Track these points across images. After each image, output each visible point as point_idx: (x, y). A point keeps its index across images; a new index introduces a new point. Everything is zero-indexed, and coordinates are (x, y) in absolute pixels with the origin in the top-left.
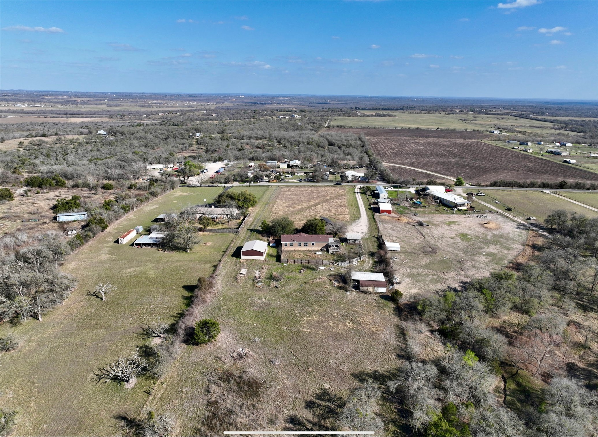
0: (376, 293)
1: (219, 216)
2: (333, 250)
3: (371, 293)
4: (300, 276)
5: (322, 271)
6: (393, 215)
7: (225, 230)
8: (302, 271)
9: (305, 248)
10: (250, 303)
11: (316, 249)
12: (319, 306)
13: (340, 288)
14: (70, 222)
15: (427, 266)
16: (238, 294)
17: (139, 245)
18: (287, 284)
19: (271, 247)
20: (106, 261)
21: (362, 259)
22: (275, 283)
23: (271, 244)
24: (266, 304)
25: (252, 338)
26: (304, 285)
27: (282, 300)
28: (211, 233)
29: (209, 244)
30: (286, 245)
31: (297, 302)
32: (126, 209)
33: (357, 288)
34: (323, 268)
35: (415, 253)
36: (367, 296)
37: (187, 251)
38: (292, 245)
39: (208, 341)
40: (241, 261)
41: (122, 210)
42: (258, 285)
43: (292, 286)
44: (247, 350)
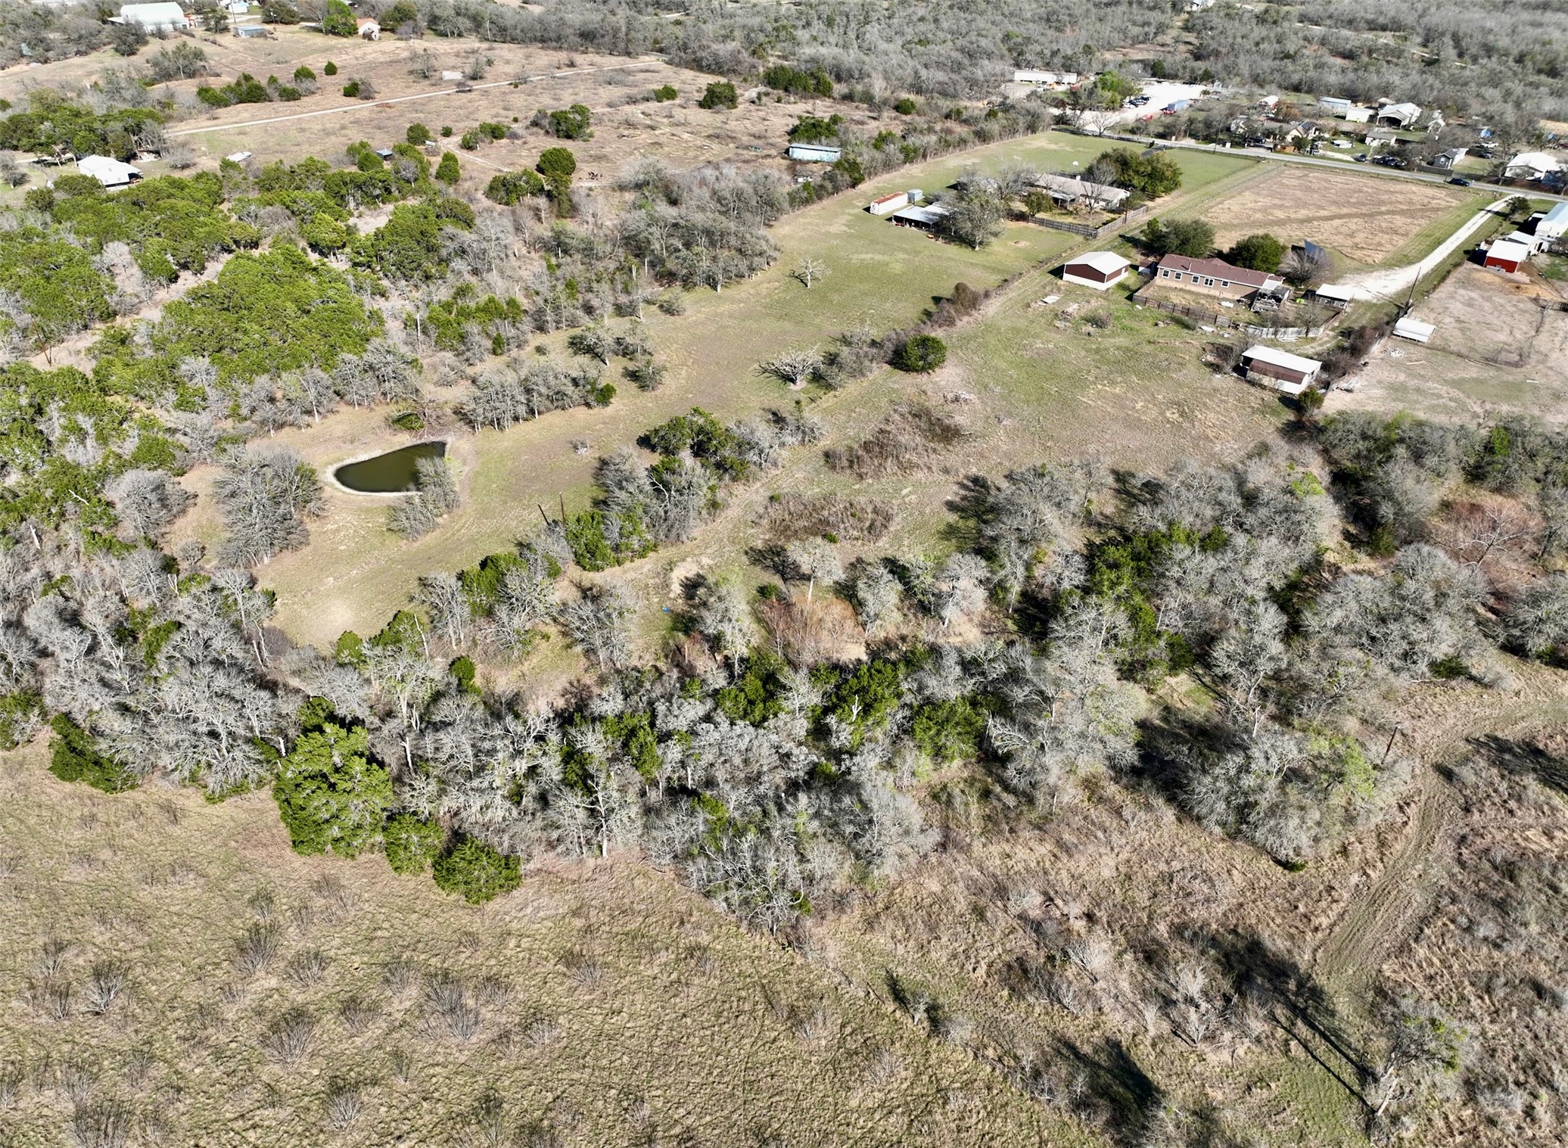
0: (1274, 390)
1: (1082, 199)
2: (1264, 306)
3: (1263, 387)
4: (1150, 330)
5: (1205, 334)
6: (1518, 276)
7: (1070, 228)
8: (1161, 324)
9: (1204, 290)
10: (1025, 345)
11: (1226, 295)
12: (1141, 379)
13: (1210, 365)
14: (808, 162)
15: (1457, 384)
16: (1014, 328)
17: (900, 220)
18: (1113, 335)
19: (1137, 272)
20: (836, 236)
21: (1311, 335)
22: (1091, 329)
23: (1141, 267)
24: (1049, 352)
25: (991, 385)
26: (1144, 345)
27: (1083, 354)
28: (1041, 228)
29: (1022, 244)
30: (1166, 274)
31: (1108, 363)
32: (910, 155)
33: (1241, 371)
34: (1209, 329)
35: (1460, 355)
36: (1252, 390)
37: (973, 248)
38: (1178, 276)
39: (923, 370)
40: (1060, 282)
41: (902, 157)
42: (1058, 323)
43: (1122, 341)
44: (972, 397)
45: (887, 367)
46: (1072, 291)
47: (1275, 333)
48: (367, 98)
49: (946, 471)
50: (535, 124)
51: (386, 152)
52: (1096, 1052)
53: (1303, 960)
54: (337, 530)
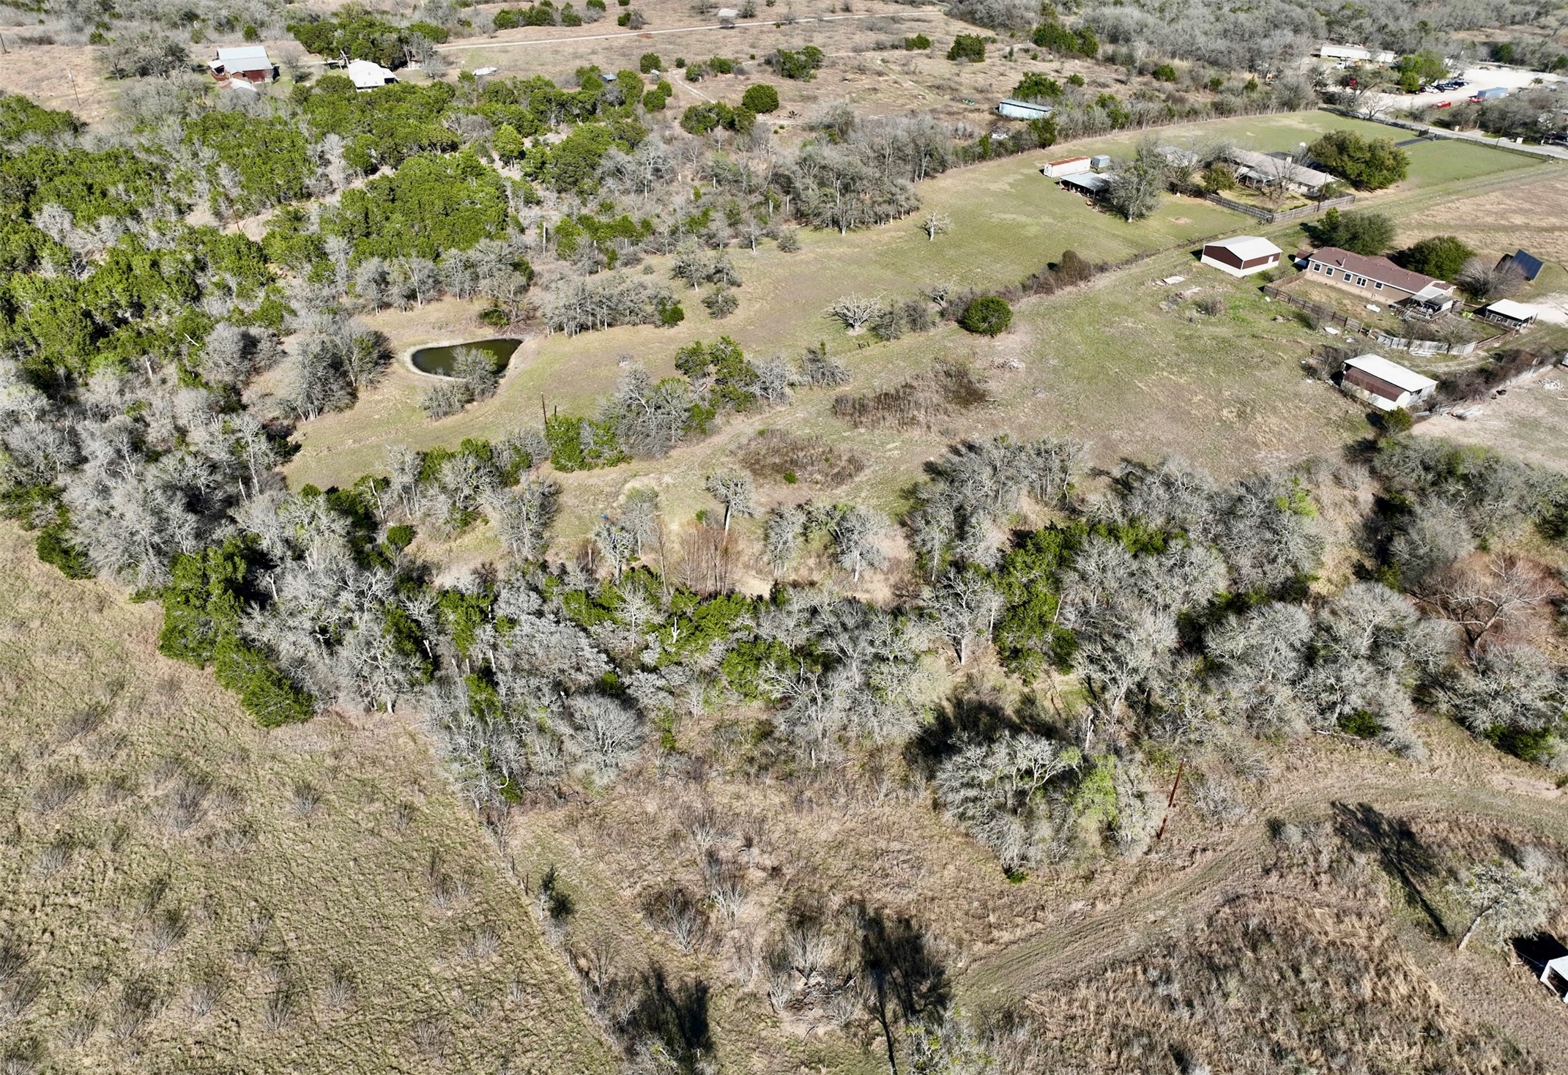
0: (1365, 404)
4: (1264, 324)
5: (1326, 335)
8: (1281, 320)
9: (1355, 290)
10: (1114, 322)
12: (1220, 372)
13: (1308, 368)
14: (1015, 119)
16: (1114, 304)
17: (1068, 185)
18: (1218, 324)
20: (993, 194)
21: (1452, 352)
22: (1197, 315)
24: (1135, 332)
25: (1050, 357)
26: (1247, 338)
27: (1172, 338)
29: (1183, 221)
30: (1317, 268)
31: (1193, 351)
33: (1338, 380)
37: (1128, 220)
38: (1329, 272)
39: (983, 333)
40: (1197, 263)
41: (1109, 122)
42: (1164, 305)
43: (1224, 330)
44: (1021, 365)
45: (954, 325)
46: (1201, 274)
47: (1409, 345)
48: (636, 28)
49: (944, 433)
50: (768, 62)
51: (610, 77)
52: (679, 990)
53: (953, 967)
54: (381, 401)
